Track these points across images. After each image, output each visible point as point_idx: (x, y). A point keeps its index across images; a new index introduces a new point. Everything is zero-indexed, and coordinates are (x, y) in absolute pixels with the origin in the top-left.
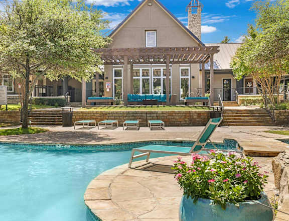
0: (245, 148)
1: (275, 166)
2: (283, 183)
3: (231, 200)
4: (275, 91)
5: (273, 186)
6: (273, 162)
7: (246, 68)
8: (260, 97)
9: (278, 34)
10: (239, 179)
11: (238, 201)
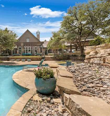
0: (50, 66)
1: (57, 70)
2: (58, 74)
3: (47, 78)
4: (57, 52)
5: (56, 75)
6: (56, 69)
7: (50, 47)
8: (53, 54)
9: (58, 39)
10: (49, 73)
11: (48, 78)
